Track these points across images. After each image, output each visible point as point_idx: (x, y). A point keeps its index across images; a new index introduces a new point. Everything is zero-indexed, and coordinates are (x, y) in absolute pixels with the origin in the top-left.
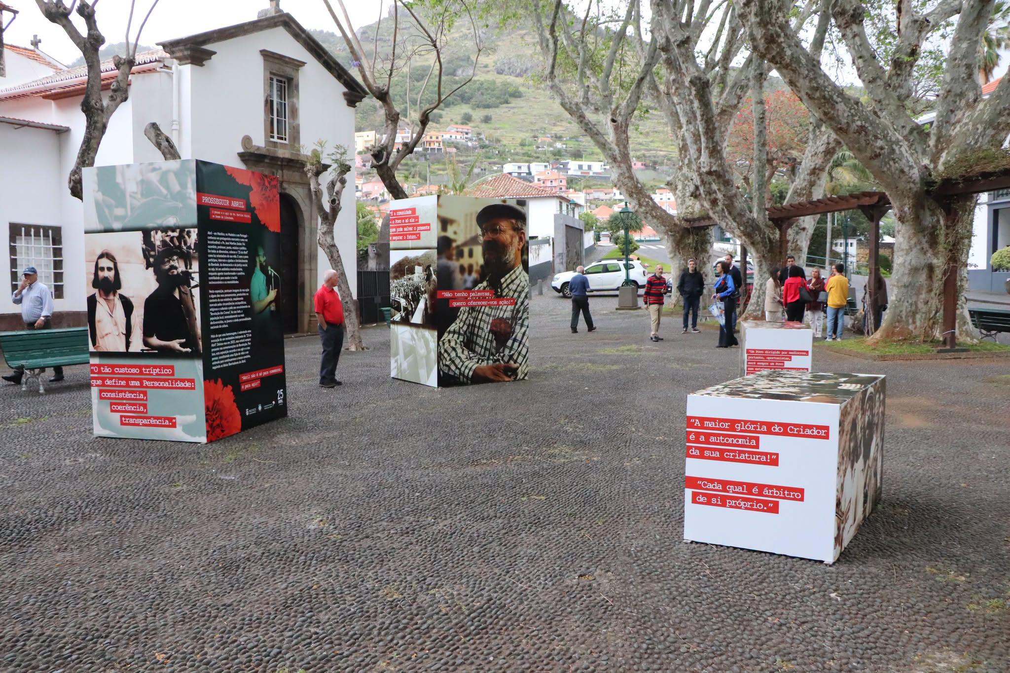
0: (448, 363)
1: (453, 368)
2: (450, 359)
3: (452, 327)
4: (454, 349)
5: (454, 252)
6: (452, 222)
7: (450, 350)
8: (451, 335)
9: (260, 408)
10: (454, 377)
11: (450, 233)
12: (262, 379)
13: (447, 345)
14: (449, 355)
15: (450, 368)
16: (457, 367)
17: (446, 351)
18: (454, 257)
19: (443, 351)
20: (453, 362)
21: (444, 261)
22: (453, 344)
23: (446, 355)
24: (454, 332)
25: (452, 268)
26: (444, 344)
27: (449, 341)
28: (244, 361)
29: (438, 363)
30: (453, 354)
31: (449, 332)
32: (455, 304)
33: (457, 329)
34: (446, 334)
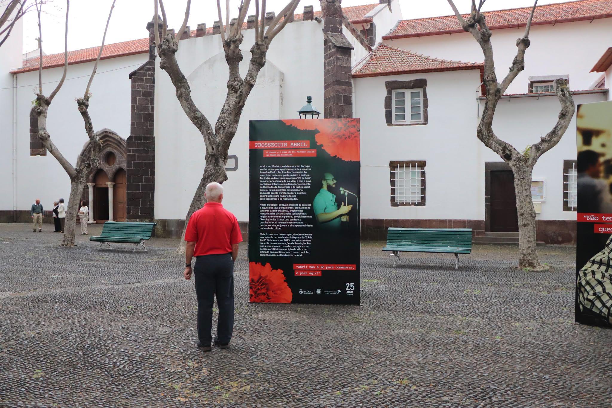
0: (591, 297)
1: (598, 304)
2: (595, 294)
3: (598, 257)
4: (600, 283)
5: (602, 168)
6: (598, 133)
7: (594, 283)
8: (596, 266)
9: (319, 292)
10: (599, 316)
11: (595, 146)
12: (323, 272)
13: (589, 277)
14: (593, 288)
15: (593, 304)
16: (604, 305)
17: (588, 283)
18: (602, 175)
19: (583, 283)
20: (599, 298)
21: (587, 179)
22: (598, 276)
23: (588, 288)
24: (601, 263)
25: (599, 187)
26: (585, 274)
27: (593, 273)
28: (302, 255)
29: (577, 296)
30: (599, 289)
31: (594, 262)
32: (602, 230)
33: (605, 259)
34: (588, 264)
